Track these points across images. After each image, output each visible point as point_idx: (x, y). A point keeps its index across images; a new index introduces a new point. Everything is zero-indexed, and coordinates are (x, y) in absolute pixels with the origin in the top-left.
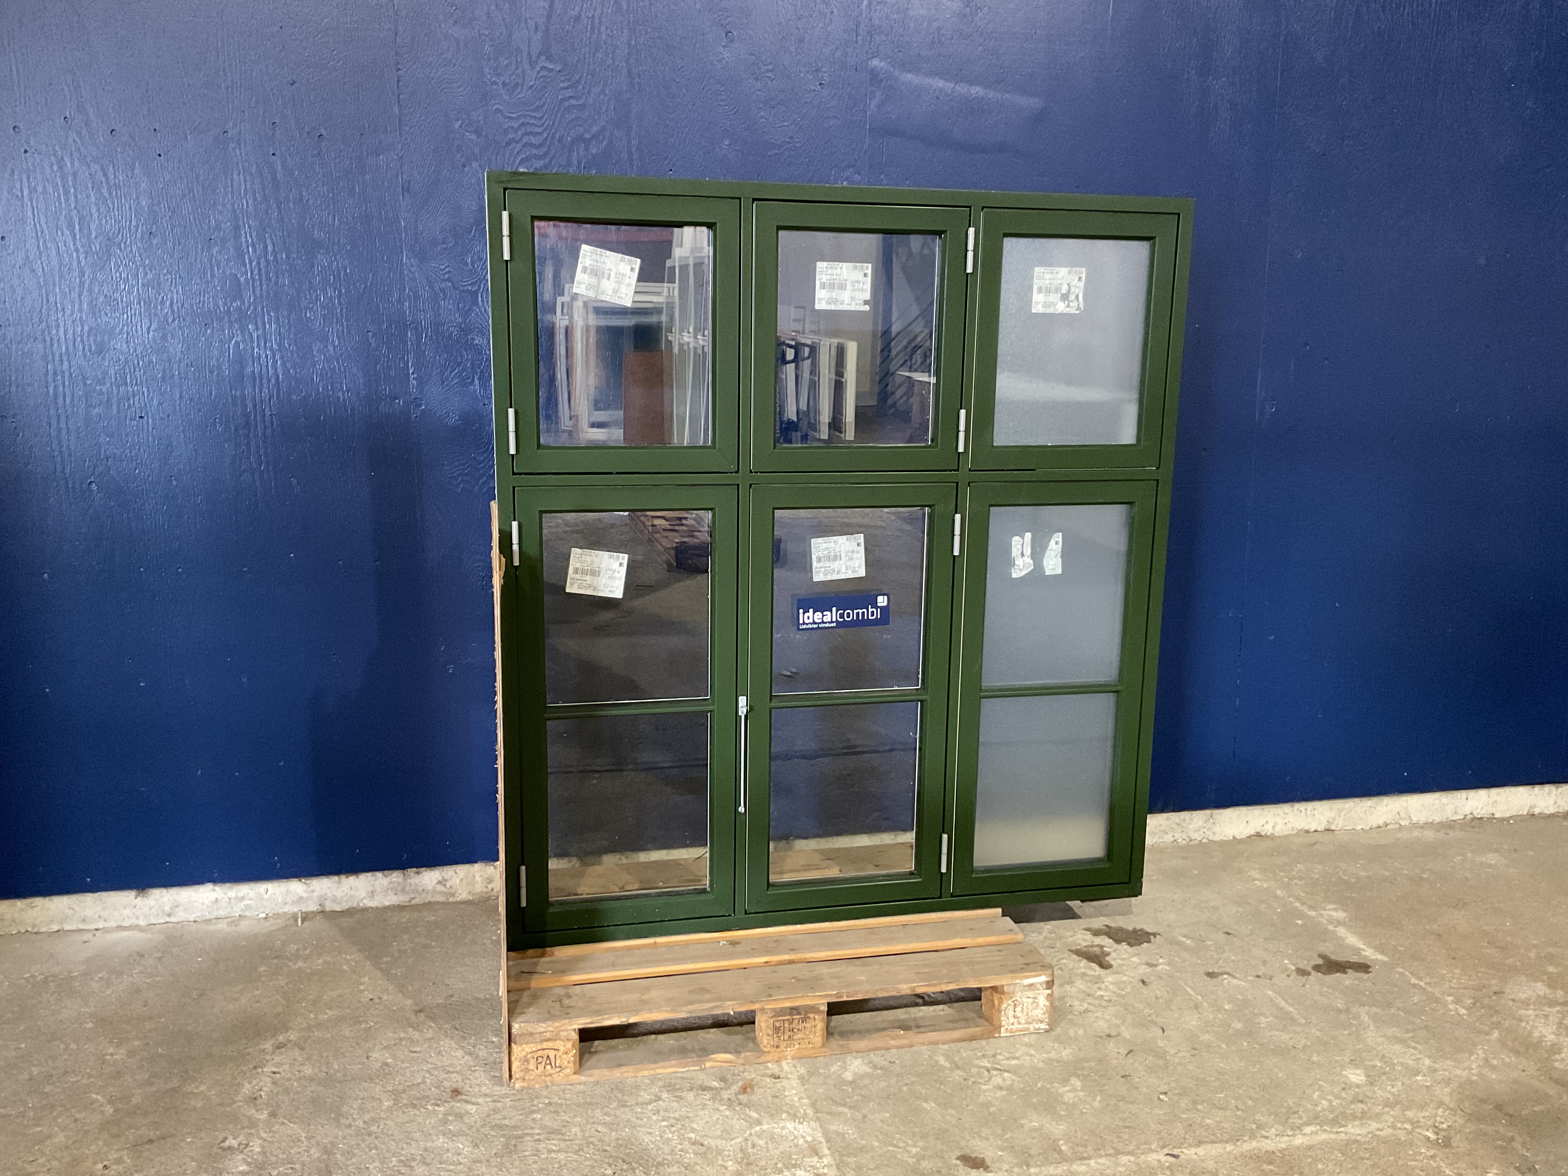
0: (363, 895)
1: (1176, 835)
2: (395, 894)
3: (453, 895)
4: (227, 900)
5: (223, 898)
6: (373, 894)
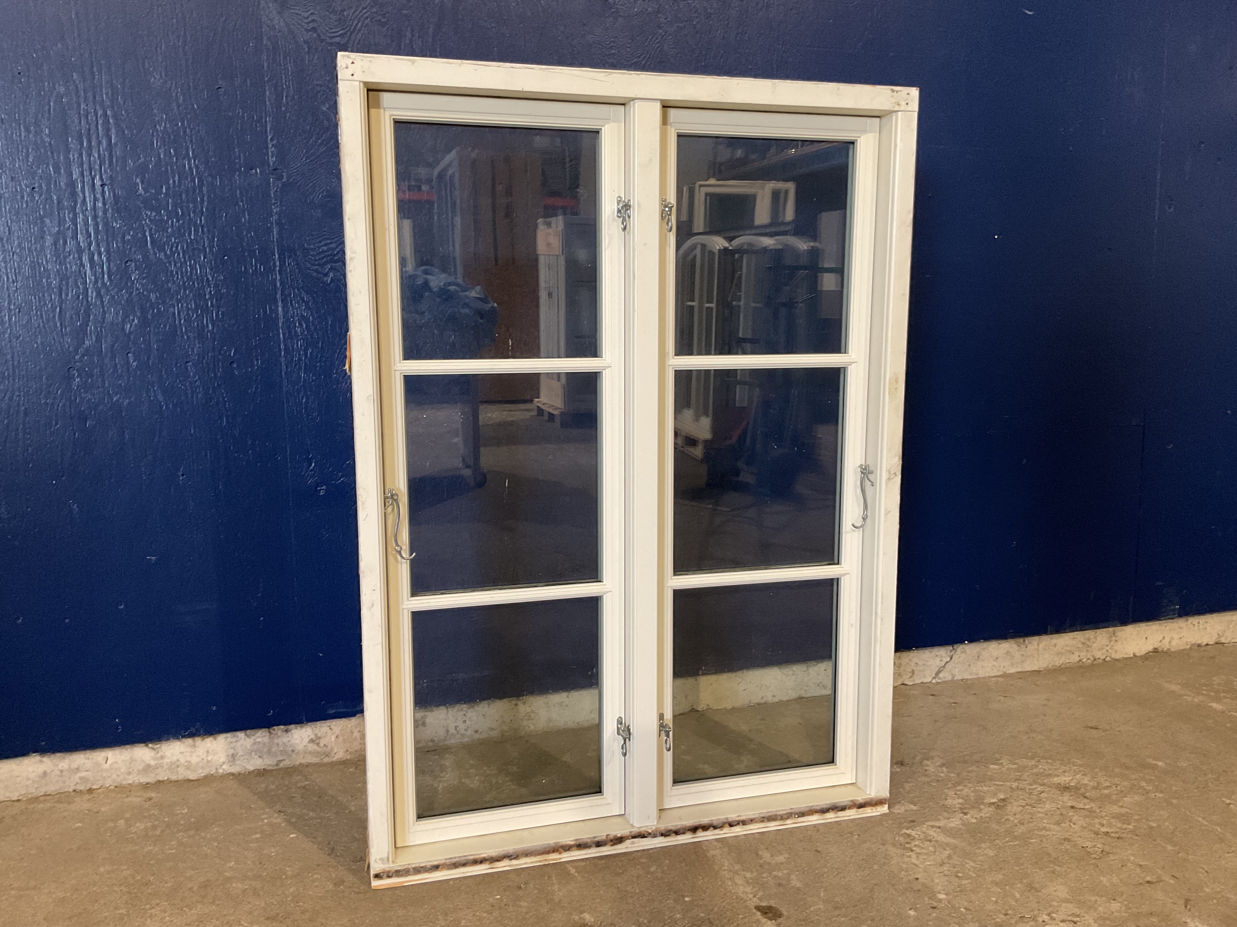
0: (223, 759)
1: (1081, 654)
2: (260, 757)
3: (327, 755)
4: (59, 773)
5: (53, 771)
6: (233, 758)
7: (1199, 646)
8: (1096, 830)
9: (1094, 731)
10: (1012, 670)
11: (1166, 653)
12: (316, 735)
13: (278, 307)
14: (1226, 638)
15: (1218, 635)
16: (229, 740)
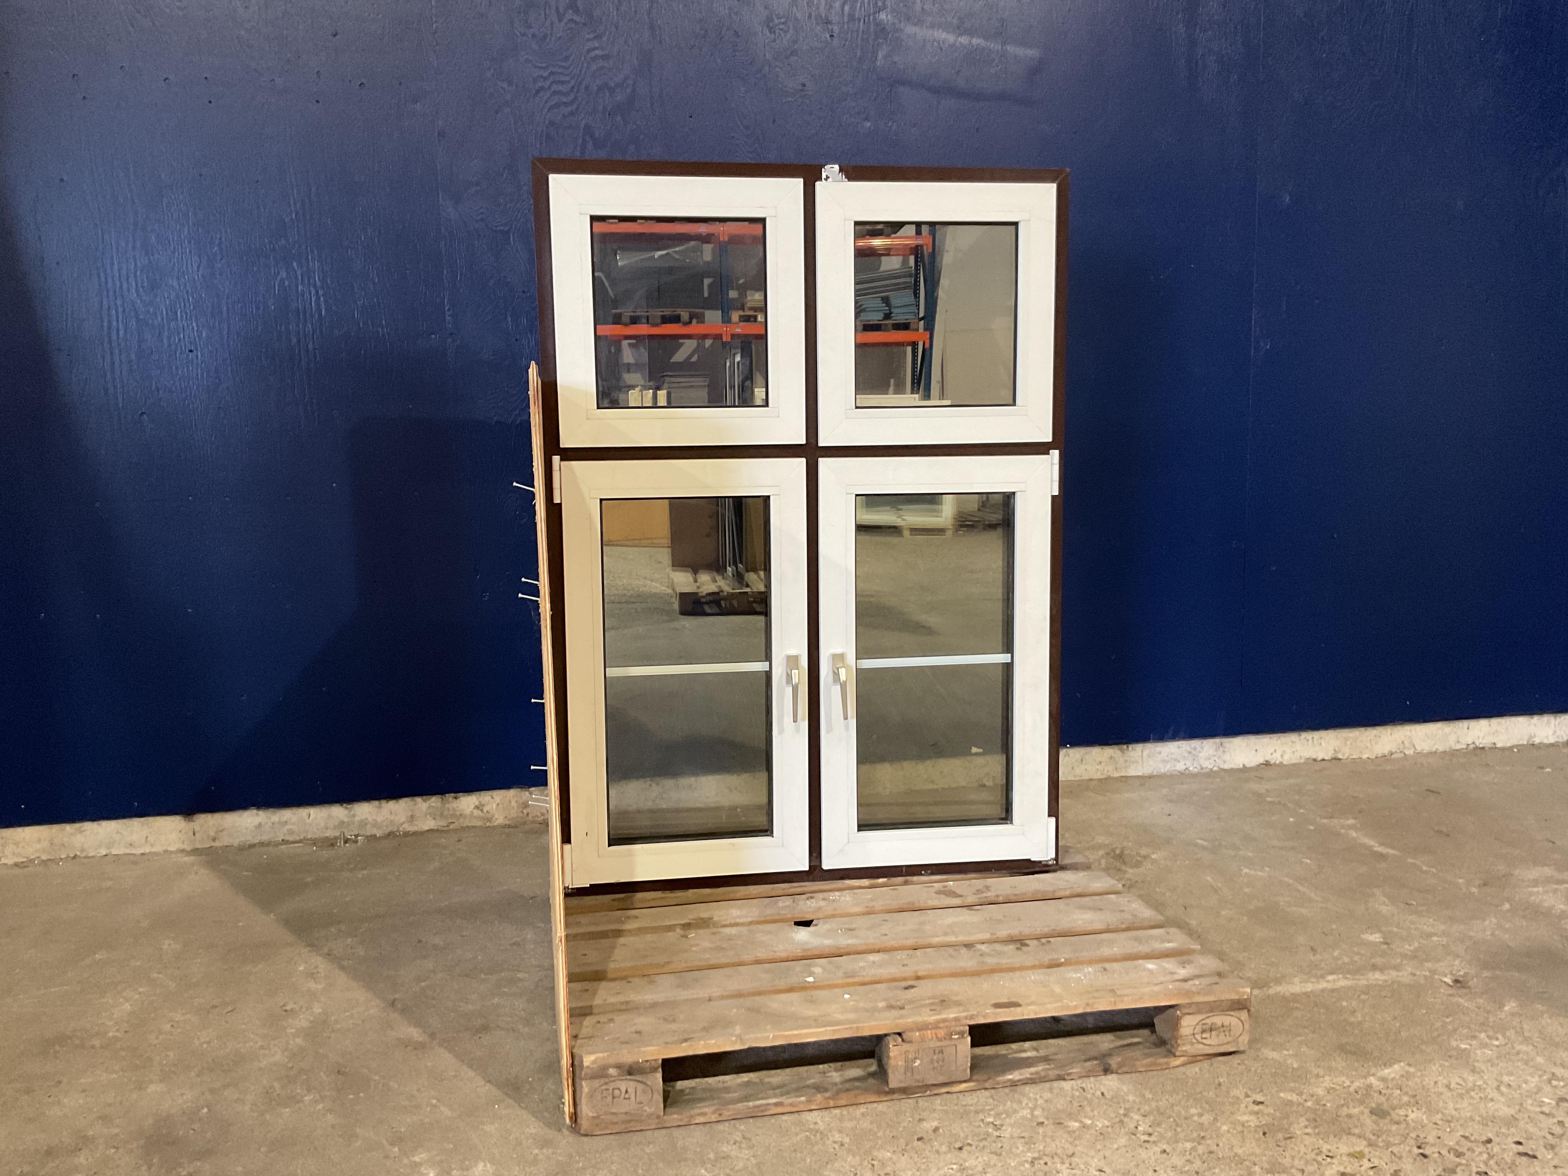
0: (403, 819)
1: (1188, 763)
3: (489, 820)
4: (270, 824)
5: (267, 823)
6: (412, 818)
7: (1315, 760)
10: (1116, 775)
11: (1278, 765)
12: (480, 802)
16: (408, 803)
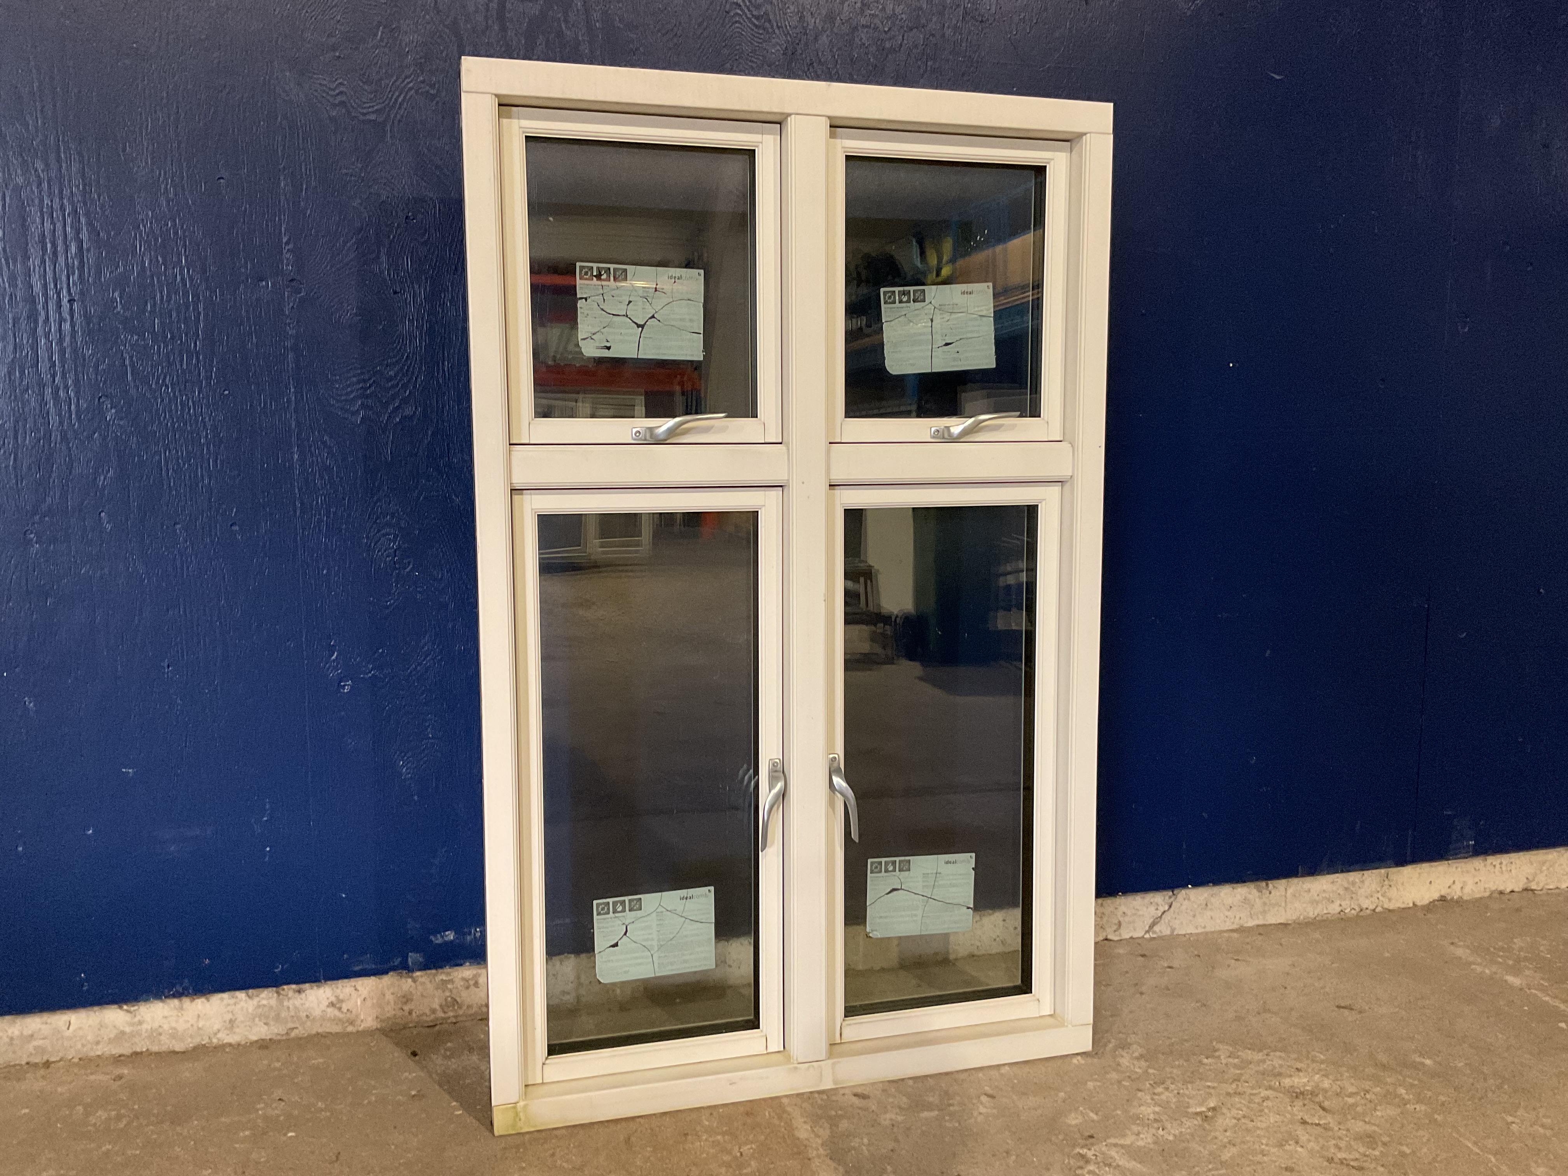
0: (216, 1027)
1: (1343, 903)
2: (265, 1024)
3: (352, 1023)
4: (7, 1040)
6: (231, 1024)
7: (1501, 893)
8: (1330, 1156)
9: (1346, 1012)
10: (1251, 923)
11: (1457, 902)
12: (337, 997)
13: (292, 453)
14: (1538, 884)
15: (1527, 878)
16: (225, 1002)
